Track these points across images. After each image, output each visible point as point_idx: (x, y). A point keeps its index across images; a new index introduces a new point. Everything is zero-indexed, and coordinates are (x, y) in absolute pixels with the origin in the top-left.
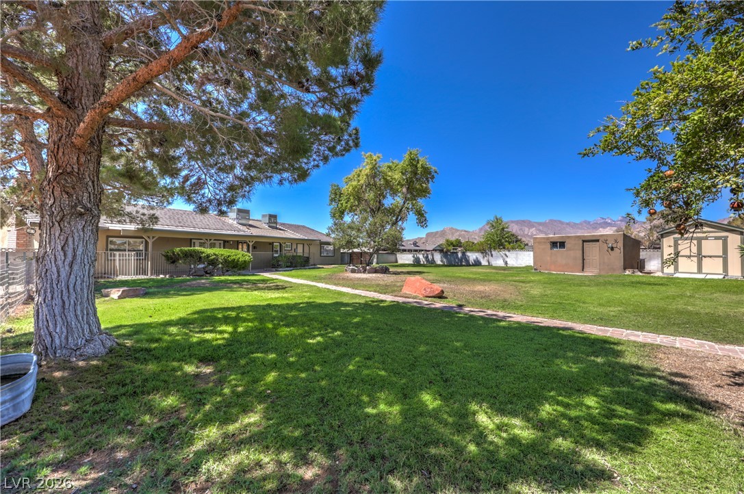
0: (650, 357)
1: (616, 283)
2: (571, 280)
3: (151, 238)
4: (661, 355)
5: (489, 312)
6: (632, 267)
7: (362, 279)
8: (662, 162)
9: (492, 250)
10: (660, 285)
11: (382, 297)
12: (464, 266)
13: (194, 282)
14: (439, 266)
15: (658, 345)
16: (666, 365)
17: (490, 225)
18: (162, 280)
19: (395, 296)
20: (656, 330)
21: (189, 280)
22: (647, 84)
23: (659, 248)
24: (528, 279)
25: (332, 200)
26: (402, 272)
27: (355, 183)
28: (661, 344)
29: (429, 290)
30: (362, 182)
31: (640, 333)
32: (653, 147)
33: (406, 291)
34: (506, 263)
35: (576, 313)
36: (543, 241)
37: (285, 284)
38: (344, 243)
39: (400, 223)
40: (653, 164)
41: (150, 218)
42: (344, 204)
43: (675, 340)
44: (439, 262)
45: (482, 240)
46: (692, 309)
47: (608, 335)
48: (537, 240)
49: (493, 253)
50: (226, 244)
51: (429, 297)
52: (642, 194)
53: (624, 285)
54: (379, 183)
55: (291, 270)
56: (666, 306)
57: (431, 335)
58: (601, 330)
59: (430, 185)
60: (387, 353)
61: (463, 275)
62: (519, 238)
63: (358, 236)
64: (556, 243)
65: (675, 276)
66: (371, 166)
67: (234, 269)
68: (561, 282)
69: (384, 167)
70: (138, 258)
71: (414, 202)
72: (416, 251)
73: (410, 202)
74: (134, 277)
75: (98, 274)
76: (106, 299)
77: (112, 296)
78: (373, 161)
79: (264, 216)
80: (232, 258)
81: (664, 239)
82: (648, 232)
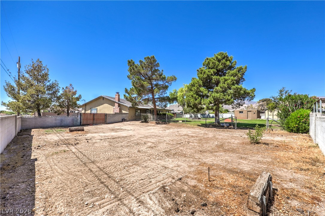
6: (259, 118)
36: (237, 111)
64: (241, 112)
81: (266, 111)
82: (258, 107)
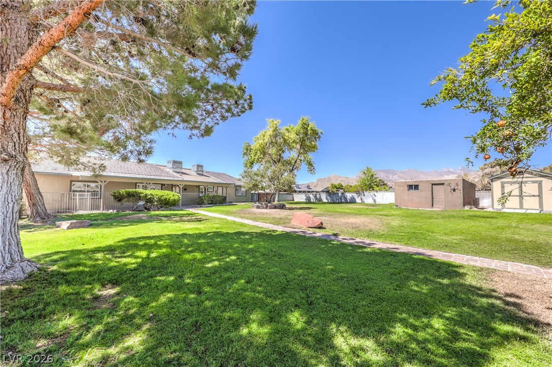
0: (487, 280)
1: (457, 217)
2: (422, 214)
3: (103, 182)
4: (496, 279)
5: (358, 240)
6: (469, 204)
7: (263, 214)
8: (495, 114)
9: (365, 191)
10: (491, 218)
11: (275, 227)
12: (344, 203)
13: (134, 216)
14: (325, 203)
15: (493, 269)
16: (502, 287)
17: (362, 173)
18: (111, 214)
19: (285, 227)
20: (491, 255)
21: (130, 214)
22: (483, 37)
23: (490, 190)
24: (391, 213)
25: (245, 154)
26: (296, 208)
27: (261, 141)
28: (496, 268)
29: (311, 222)
30: (266, 140)
31: (477, 258)
32: (486, 101)
33: (294, 223)
34: (375, 201)
35: (426, 241)
36: (402, 184)
37: (203, 217)
38: (251, 186)
39: (295, 171)
40: (487, 116)
41: (99, 167)
42: (253, 157)
43: (507, 264)
44: (325, 200)
45: (357, 184)
46: (518, 238)
47: (451, 260)
48: (398, 184)
49: (365, 193)
50: (163, 187)
51: (311, 228)
52: (478, 141)
53: (463, 218)
54: (279, 142)
55: (211, 207)
56: (497, 235)
57: (306, 261)
58: (446, 256)
59: (317, 143)
60: (265, 277)
61: (340, 210)
62: (385, 182)
63: (262, 181)
64: (412, 186)
65: (504, 210)
66: (273, 129)
67: (166, 206)
68: (415, 216)
69: (283, 130)
70: (93, 197)
71: (306, 155)
72: (309, 192)
73: (303, 156)
74: (90, 212)
75: (63, 209)
76: (58, 229)
77: (62, 227)
78: (275, 125)
79: (193, 166)
80: (165, 197)
81: (494, 183)
82: (481, 178)
